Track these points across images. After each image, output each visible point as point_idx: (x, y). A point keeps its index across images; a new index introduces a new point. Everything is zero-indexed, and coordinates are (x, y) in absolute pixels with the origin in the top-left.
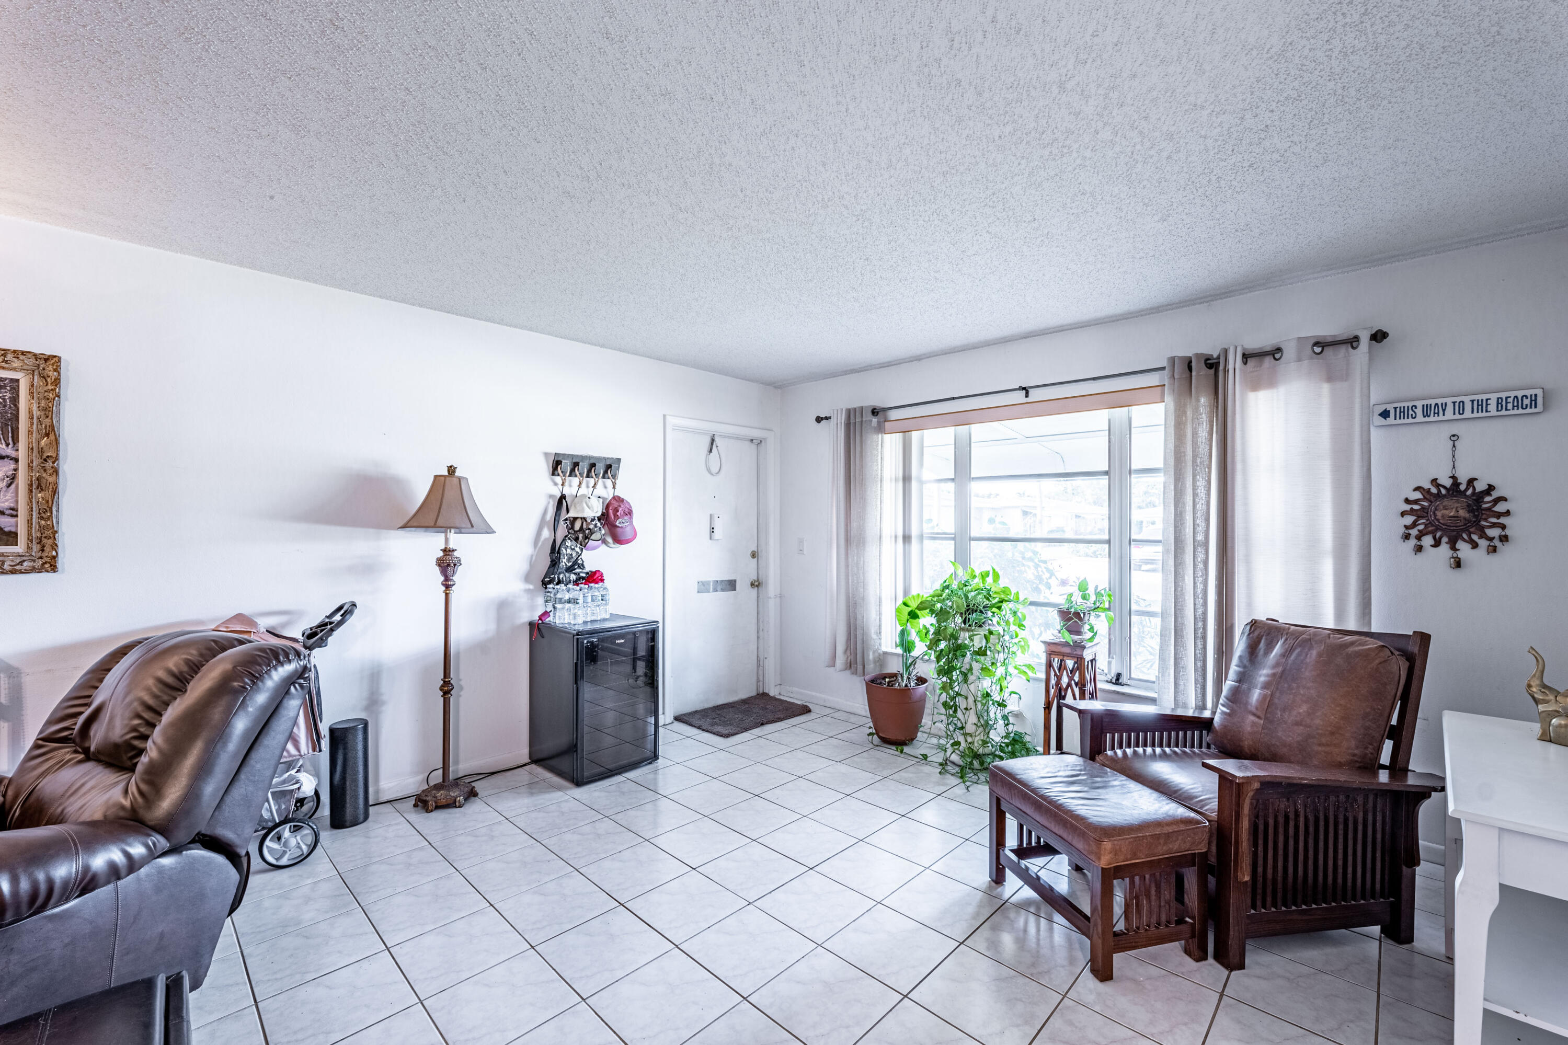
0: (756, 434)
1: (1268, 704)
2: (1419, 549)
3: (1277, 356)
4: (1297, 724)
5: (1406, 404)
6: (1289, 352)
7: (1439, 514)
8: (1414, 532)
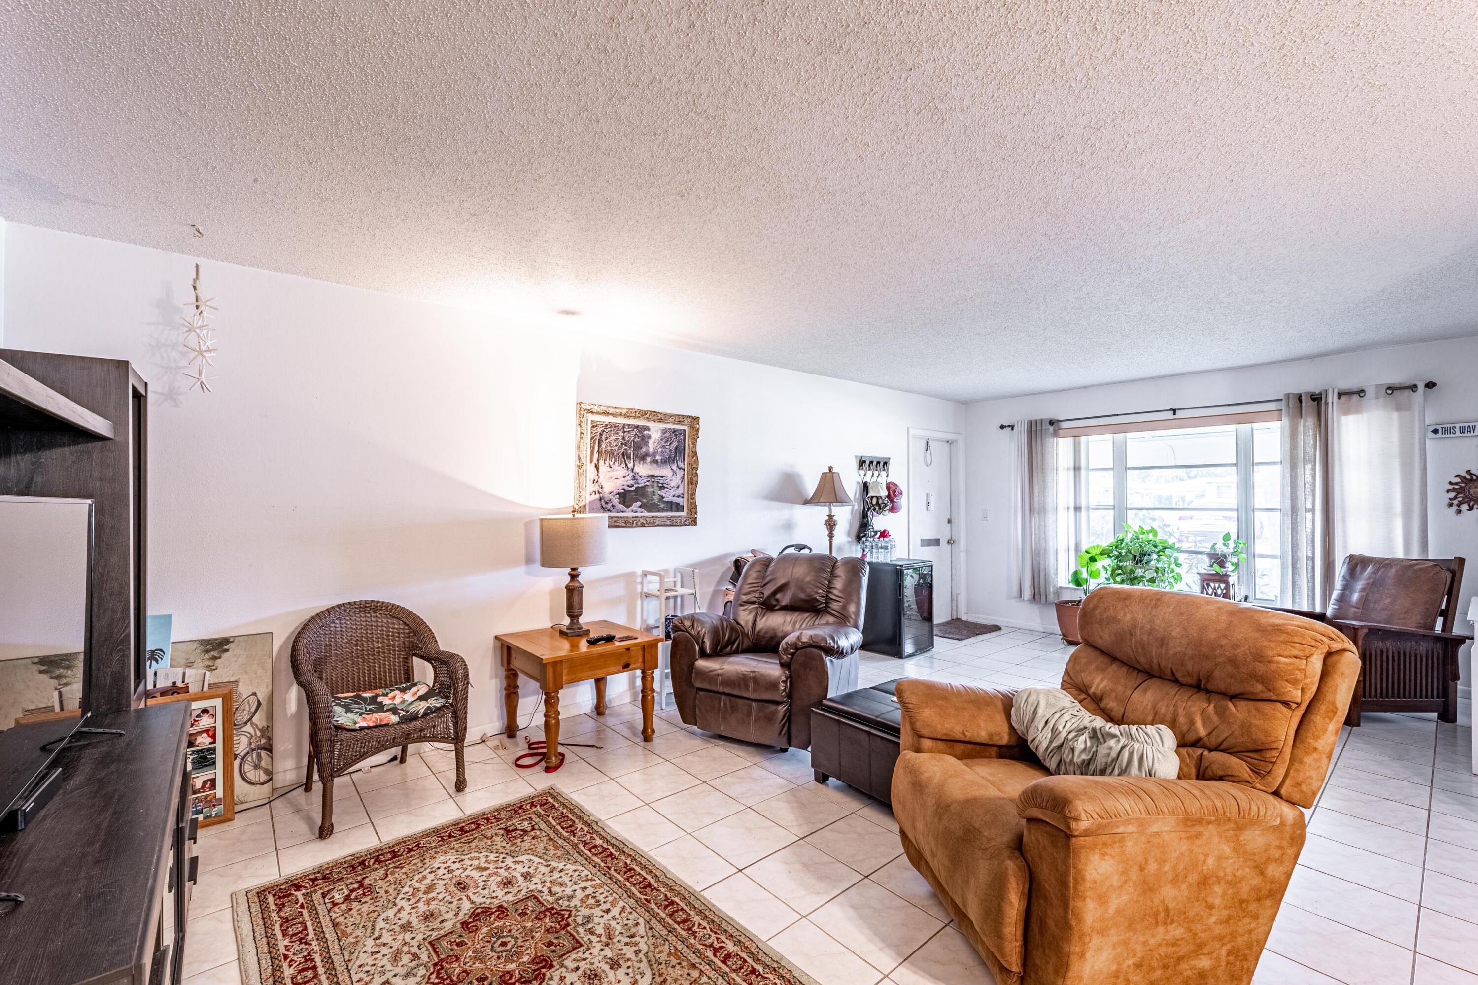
0: (951, 437)
1: (1364, 602)
2: (1459, 512)
3: (1362, 395)
4: (1384, 609)
5: (1449, 426)
6: (1370, 392)
7: (1472, 491)
8: (1456, 502)
